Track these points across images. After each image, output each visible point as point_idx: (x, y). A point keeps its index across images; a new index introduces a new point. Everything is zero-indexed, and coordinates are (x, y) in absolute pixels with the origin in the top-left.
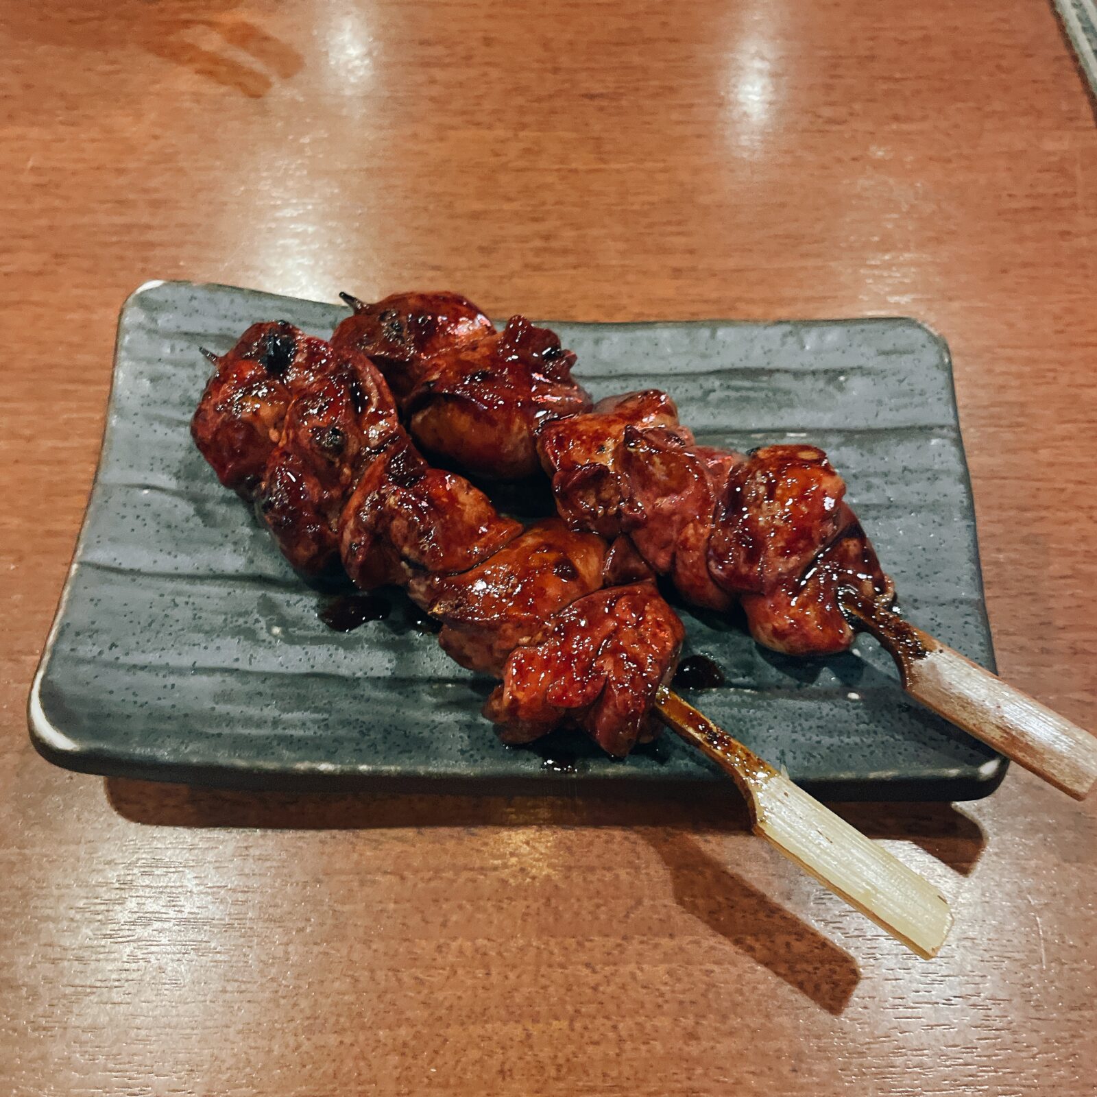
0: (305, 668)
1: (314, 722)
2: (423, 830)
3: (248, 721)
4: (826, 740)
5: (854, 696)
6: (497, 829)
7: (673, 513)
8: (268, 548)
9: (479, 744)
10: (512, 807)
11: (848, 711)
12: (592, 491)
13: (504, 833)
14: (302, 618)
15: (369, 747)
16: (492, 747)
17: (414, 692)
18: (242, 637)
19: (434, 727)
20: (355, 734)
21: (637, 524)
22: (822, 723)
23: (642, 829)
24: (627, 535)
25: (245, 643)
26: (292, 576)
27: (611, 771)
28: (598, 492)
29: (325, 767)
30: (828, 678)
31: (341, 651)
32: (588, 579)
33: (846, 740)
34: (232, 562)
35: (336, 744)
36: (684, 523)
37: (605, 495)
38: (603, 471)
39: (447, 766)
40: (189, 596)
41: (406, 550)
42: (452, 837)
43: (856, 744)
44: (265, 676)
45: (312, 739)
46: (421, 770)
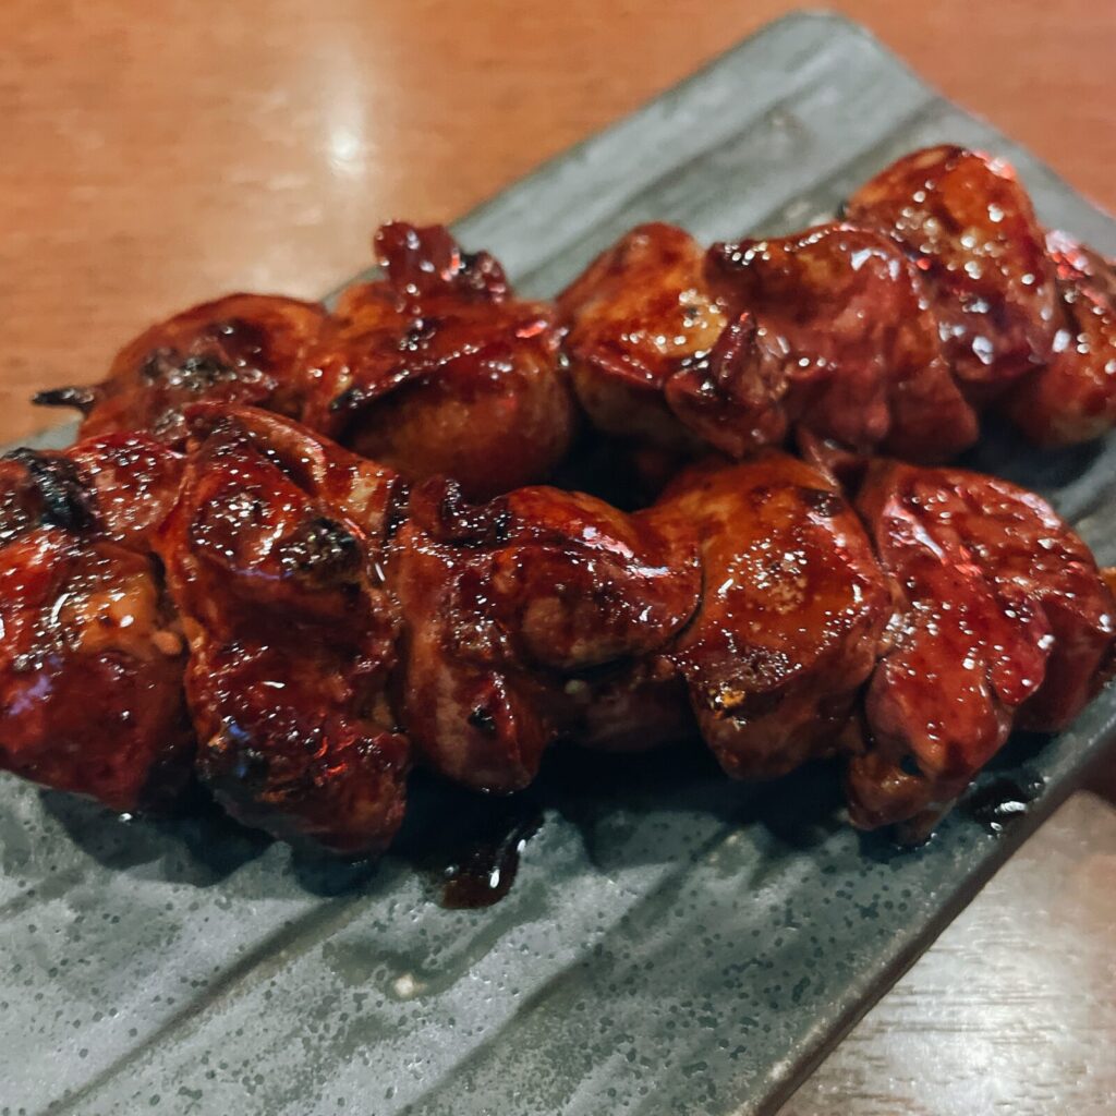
17: (694, 893)
18: (362, 1048)
19: (785, 915)
25: (379, 1050)
40: (205, 1061)
45: (652, 1103)
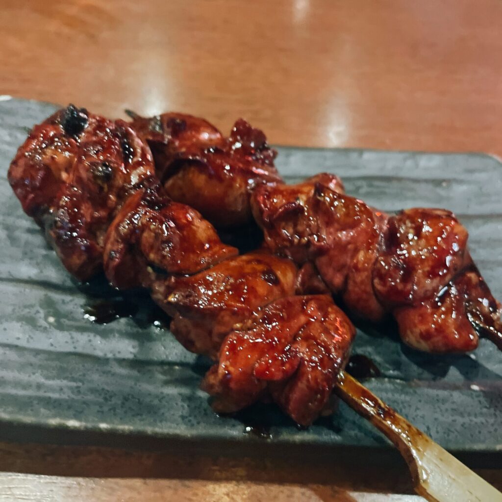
0: (69, 348)
1: (71, 388)
2: (148, 481)
3: (17, 384)
4: (460, 420)
5: (475, 387)
6: (204, 482)
7: (349, 243)
8: (54, 263)
9: (196, 411)
10: (217, 465)
11: (473, 398)
12: (291, 224)
13: (211, 487)
14: (71, 313)
15: (110, 410)
16: (206, 414)
17: (150, 371)
18: (24, 323)
19: (162, 398)
20: (101, 400)
21: (322, 251)
22: (454, 406)
23: (315, 486)
24: (313, 262)
25: (26, 327)
26: (69, 283)
27: (298, 437)
28: (295, 226)
29: (72, 423)
30: (454, 374)
31: (98, 338)
32: (286, 287)
33: (475, 420)
34: (27, 270)
35: (85, 406)
36: (356, 251)
37: (300, 228)
38: (300, 209)
39: (170, 427)
41: (152, 256)
42: (170, 487)
43: (482, 423)
44: (37, 352)
45: (66, 401)
46: (149, 430)
